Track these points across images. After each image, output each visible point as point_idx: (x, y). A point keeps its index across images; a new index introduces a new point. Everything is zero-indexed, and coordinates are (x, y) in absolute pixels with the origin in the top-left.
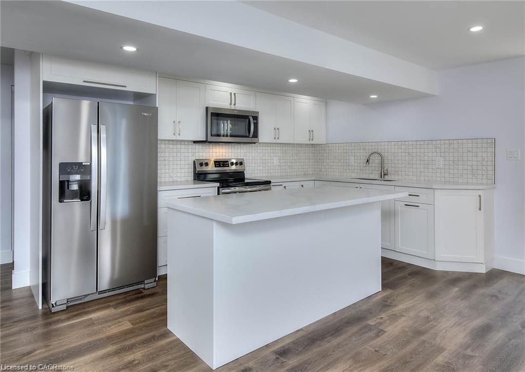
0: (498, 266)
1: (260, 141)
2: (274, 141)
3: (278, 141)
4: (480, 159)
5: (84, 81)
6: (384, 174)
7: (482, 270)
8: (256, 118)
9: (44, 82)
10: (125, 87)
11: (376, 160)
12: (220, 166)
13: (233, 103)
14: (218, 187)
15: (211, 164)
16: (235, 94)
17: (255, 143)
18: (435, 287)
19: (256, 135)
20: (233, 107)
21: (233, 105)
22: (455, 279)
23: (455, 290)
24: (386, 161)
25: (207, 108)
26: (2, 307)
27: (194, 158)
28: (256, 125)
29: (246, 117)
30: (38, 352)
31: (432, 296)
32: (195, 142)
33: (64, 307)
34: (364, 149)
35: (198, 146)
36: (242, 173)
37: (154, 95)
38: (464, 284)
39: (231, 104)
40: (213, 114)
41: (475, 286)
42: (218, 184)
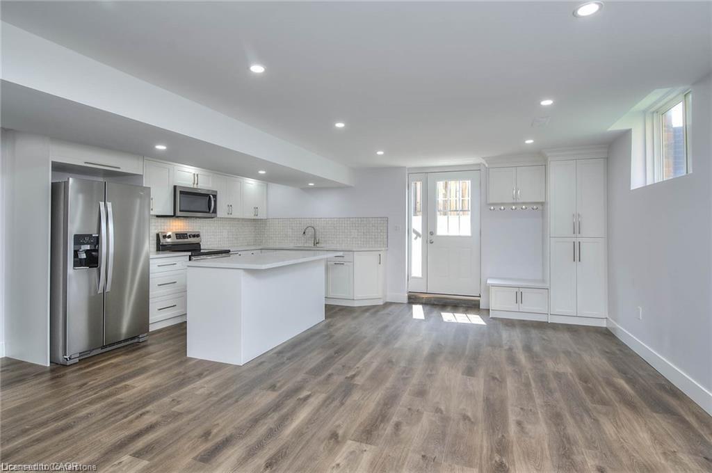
0: (389, 300)
1: (218, 216)
2: (227, 216)
3: (231, 216)
4: (379, 231)
5: (86, 163)
6: (316, 243)
7: (381, 303)
8: (215, 196)
9: (52, 162)
10: (119, 168)
11: (310, 232)
12: (180, 238)
13: (196, 182)
14: (190, 256)
15: (174, 237)
16: (197, 175)
17: (212, 218)
18: (355, 315)
19: (215, 211)
20: (195, 186)
21: (195, 185)
22: (366, 309)
23: (367, 314)
24: (317, 233)
25: (175, 187)
26: (2, 371)
27: (156, 231)
28: (215, 201)
29: (207, 195)
30: (90, 383)
31: (355, 318)
32: (158, 216)
33: (77, 360)
34: (300, 224)
35: (159, 219)
36: (198, 244)
37: (142, 176)
38: (372, 311)
39: (194, 184)
40: (181, 192)
41: (378, 311)
42: (190, 253)
